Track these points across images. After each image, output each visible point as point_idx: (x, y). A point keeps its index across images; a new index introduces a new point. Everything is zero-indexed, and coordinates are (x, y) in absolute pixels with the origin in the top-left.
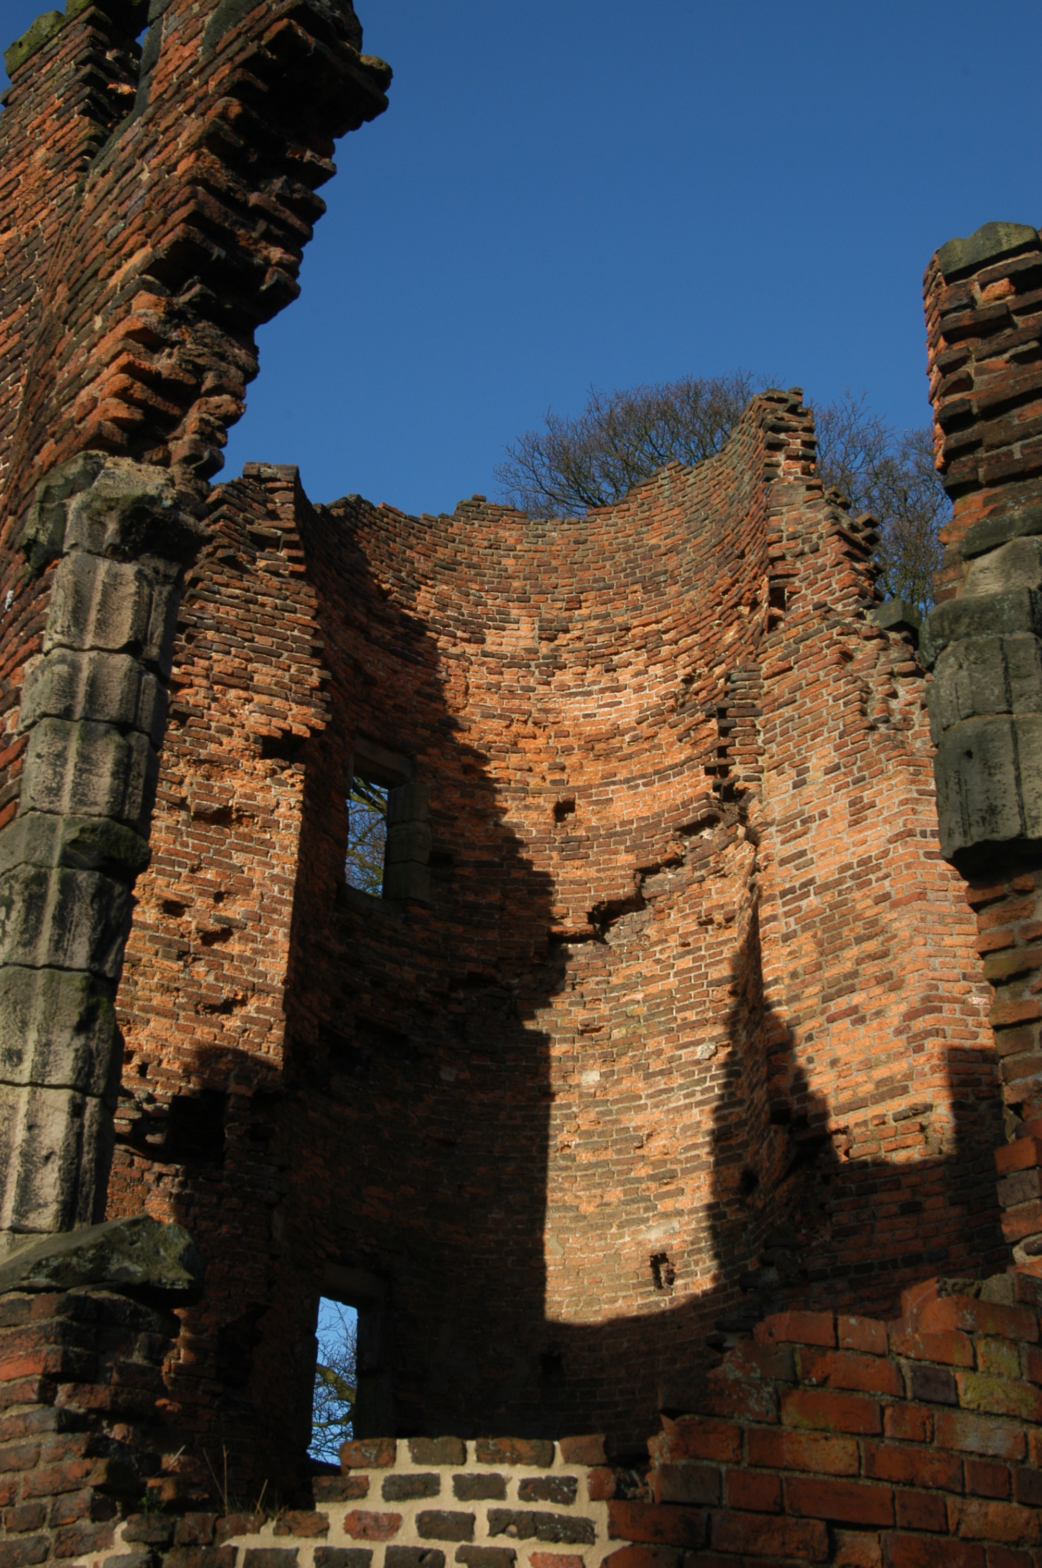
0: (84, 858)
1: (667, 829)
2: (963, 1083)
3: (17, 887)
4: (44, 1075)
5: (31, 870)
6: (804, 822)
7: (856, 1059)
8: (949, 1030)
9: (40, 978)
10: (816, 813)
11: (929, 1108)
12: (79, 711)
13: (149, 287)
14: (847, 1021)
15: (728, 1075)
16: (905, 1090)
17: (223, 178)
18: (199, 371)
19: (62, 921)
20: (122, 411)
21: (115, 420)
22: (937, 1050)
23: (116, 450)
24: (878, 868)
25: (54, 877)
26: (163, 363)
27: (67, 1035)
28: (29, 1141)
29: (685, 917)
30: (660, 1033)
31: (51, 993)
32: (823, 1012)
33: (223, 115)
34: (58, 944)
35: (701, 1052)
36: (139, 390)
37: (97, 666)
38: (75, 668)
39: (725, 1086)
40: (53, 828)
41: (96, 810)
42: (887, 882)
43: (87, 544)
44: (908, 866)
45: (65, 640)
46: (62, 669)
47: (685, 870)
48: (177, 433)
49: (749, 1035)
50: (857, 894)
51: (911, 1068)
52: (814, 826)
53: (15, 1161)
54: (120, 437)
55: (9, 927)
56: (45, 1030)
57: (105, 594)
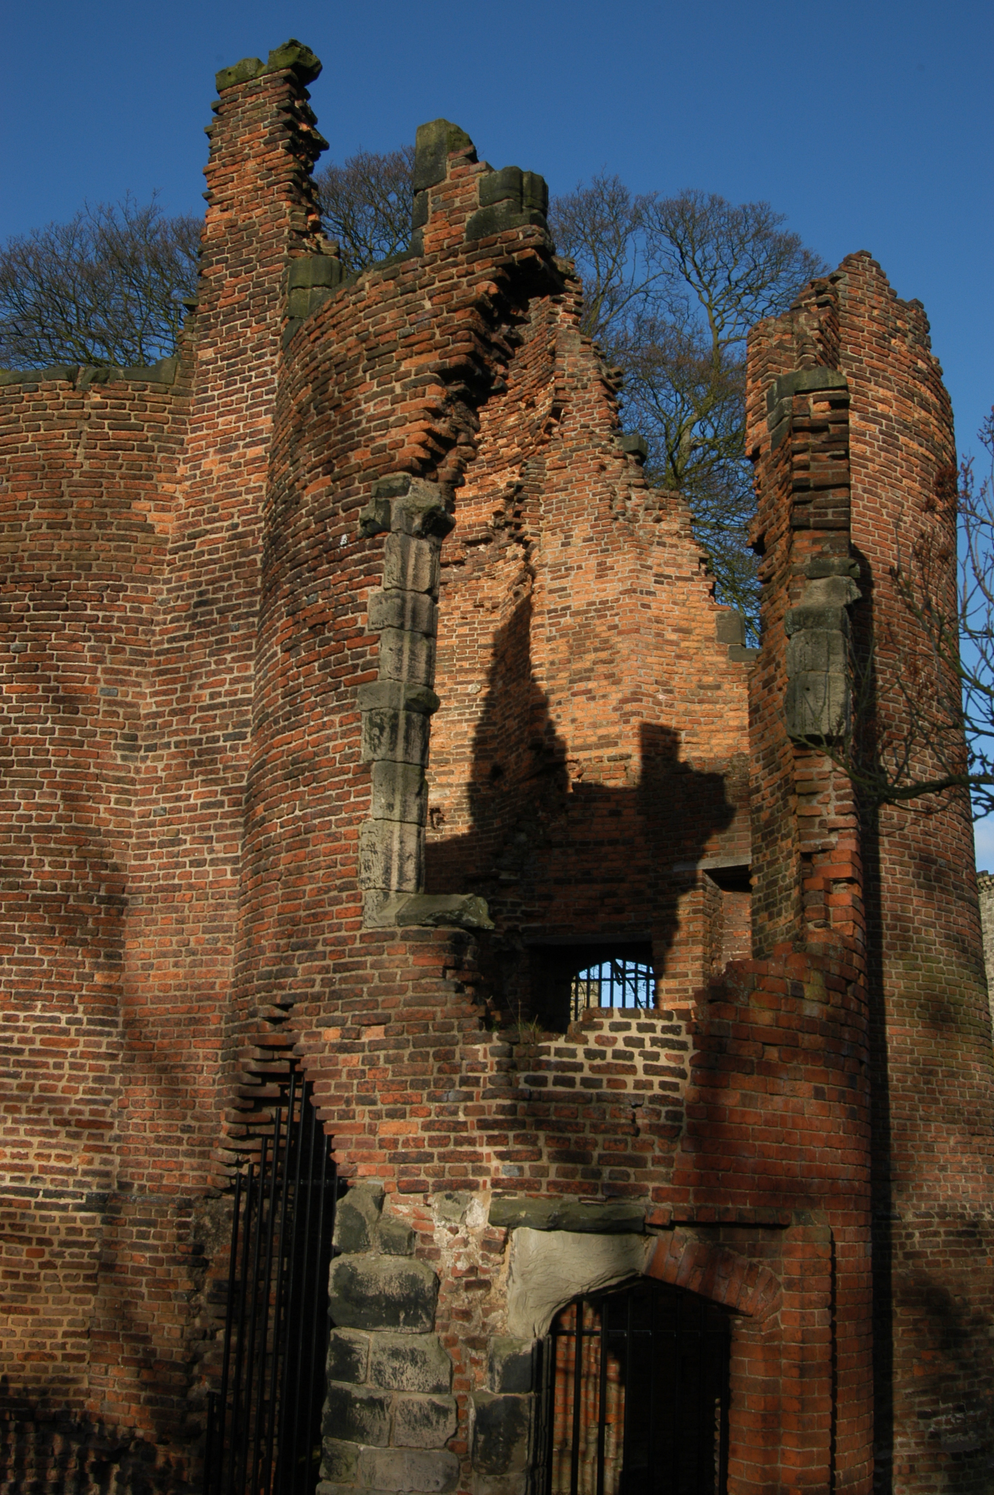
0: (415, 707)
1: (457, 541)
2: (650, 745)
3: (386, 720)
4: (404, 817)
5: (392, 712)
6: (566, 569)
7: (588, 721)
8: (645, 712)
9: (400, 768)
10: (575, 565)
11: (629, 757)
12: (408, 625)
13: (436, 381)
14: (584, 697)
15: (487, 706)
16: (616, 744)
17: (482, 329)
18: (457, 432)
19: (407, 738)
20: (422, 454)
21: (419, 459)
22: (637, 724)
23: (415, 473)
24: (612, 608)
25: (402, 715)
26: (441, 426)
27: (413, 797)
28: (401, 849)
29: (465, 600)
30: (445, 673)
31: (405, 776)
32: (569, 689)
33: (487, 292)
34: (406, 751)
35: (471, 689)
36: (431, 443)
37: (415, 600)
38: (404, 600)
39: (484, 712)
40: (399, 689)
41: (418, 681)
42: (617, 618)
43: (405, 529)
44: (631, 611)
45: (399, 585)
46: (398, 601)
47: (466, 569)
48: (443, 463)
49: (505, 684)
50: (597, 622)
51: (621, 732)
52: (573, 573)
53: (395, 858)
54: (418, 466)
55: (383, 740)
56: (404, 795)
57: (416, 560)
